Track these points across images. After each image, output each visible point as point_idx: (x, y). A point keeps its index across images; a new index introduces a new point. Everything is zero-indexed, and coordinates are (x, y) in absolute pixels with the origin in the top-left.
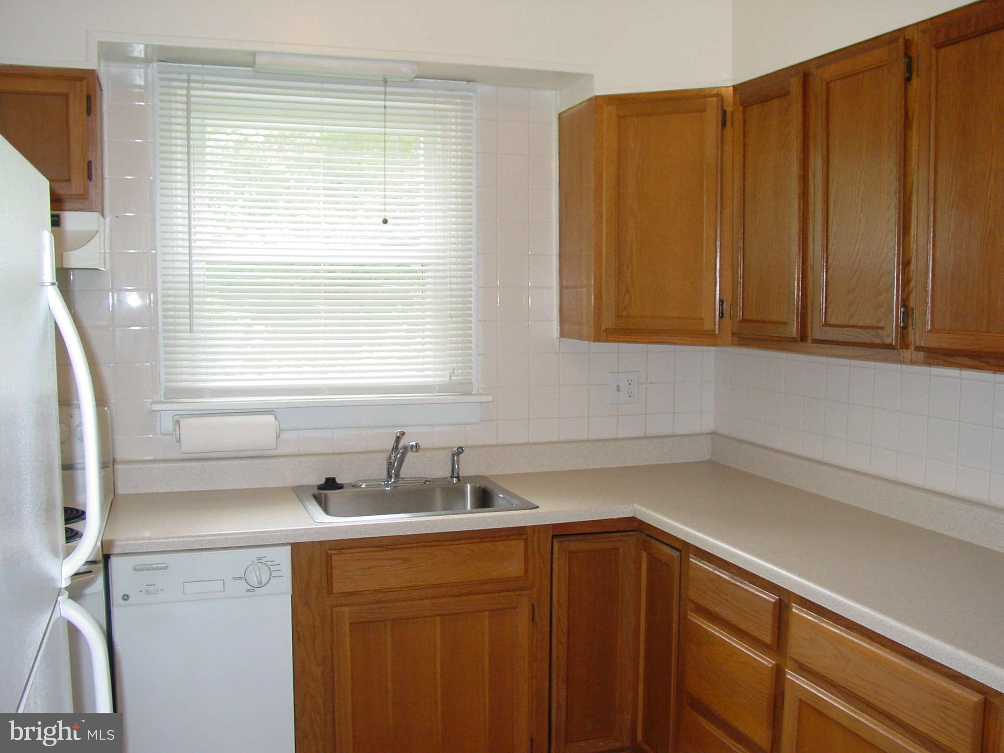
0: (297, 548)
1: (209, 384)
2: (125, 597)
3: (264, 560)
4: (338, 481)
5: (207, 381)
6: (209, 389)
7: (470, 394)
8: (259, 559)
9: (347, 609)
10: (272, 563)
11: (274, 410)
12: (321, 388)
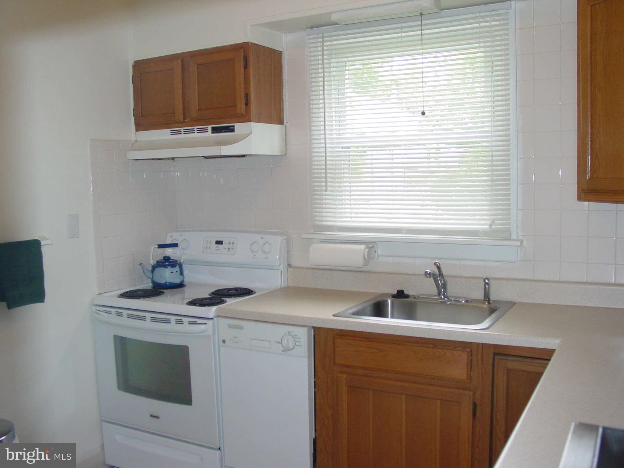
0: (316, 330)
1: (335, 224)
2: (224, 341)
3: (291, 334)
4: (406, 292)
5: (335, 221)
6: (336, 226)
7: (509, 239)
8: (289, 332)
9: (345, 376)
10: (296, 337)
11: (376, 242)
12: (403, 229)
